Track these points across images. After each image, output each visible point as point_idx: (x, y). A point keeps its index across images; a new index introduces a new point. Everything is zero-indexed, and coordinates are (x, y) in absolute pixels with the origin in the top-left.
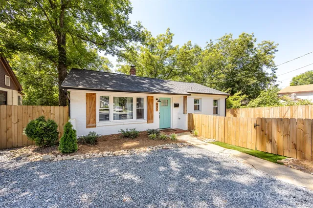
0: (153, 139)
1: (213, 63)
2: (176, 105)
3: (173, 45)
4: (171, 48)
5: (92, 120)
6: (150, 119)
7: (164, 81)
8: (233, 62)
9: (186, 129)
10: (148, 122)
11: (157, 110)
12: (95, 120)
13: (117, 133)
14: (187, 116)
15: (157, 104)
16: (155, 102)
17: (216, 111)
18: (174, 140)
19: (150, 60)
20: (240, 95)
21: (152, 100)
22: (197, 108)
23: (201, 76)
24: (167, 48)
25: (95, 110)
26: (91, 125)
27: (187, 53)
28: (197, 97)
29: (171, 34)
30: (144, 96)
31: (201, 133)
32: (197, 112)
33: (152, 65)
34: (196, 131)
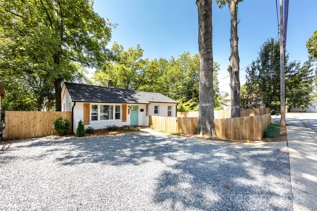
0: (126, 130)
1: (173, 76)
2: (142, 110)
3: (143, 58)
4: (142, 61)
5: (87, 120)
6: (124, 119)
7: (134, 92)
8: (190, 76)
9: (148, 125)
10: (123, 121)
11: (129, 113)
12: (89, 120)
13: (104, 128)
14: (148, 117)
15: (129, 110)
16: (128, 108)
17: (170, 114)
18: (138, 131)
19: (123, 72)
20: (191, 102)
21: (126, 107)
22: (156, 112)
23: (165, 86)
24: (137, 61)
25: (89, 114)
26: (86, 123)
27: (154, 68)
28: (157, 104)
29: (141, 50)
30: (120, 105)
31: (155, 127)
32: (156, 114)
33: (126, 75)
34: (153, 126)
